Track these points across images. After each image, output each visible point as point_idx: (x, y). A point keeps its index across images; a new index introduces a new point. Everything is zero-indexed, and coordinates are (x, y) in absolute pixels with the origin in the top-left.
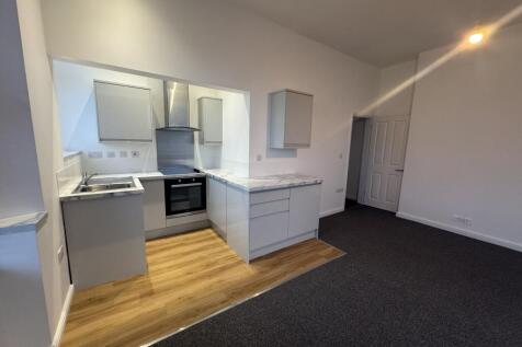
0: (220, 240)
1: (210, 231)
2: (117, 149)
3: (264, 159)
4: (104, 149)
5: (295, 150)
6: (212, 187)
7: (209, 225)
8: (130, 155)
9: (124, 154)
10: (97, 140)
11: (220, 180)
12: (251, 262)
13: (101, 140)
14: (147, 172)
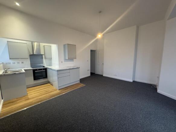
0: (51, 86)
1: (49, 84)
2: (16, 61)
3: (63, 62)
4: (11, 61)
5: (73, 60)
6: (48, 71)
7: (49, 82)
8: (21, 63)
9: (18, 63)
10: (9, 59)
11: (50, 69)
12: (59, 90)
13: (10, 59)
14: (27, 68)
